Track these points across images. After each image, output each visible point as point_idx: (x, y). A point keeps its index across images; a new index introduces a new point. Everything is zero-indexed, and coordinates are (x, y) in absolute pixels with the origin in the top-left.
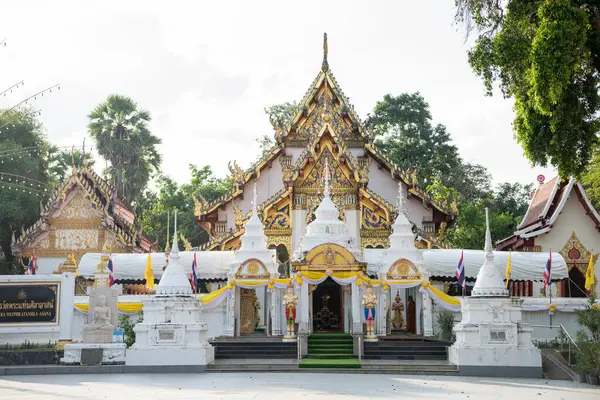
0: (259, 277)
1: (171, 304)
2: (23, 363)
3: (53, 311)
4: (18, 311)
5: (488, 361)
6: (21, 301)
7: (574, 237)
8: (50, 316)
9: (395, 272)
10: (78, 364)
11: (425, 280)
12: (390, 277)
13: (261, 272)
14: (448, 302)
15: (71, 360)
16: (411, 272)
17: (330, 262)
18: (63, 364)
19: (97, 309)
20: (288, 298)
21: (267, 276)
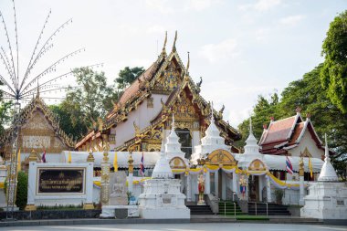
0: (180, 168)
1: (167, 182)
2: (65, 218)
3: (81, 186)
4: (59, 185)
5: (337, 217)
6: (60, 179)
7: (306, 149)
8: (79, 188)
9: (253, 166)
10: (113, 218)
11: (267, 171)
12: (250, 169)
13: (181, 165)
14: (281, 184)
15: (107, 216)
16: (261, 166)
17: (221, 160)
18: (101, 218)
19: (116, 185)
20: (200, 180)
21: (185, 167)
